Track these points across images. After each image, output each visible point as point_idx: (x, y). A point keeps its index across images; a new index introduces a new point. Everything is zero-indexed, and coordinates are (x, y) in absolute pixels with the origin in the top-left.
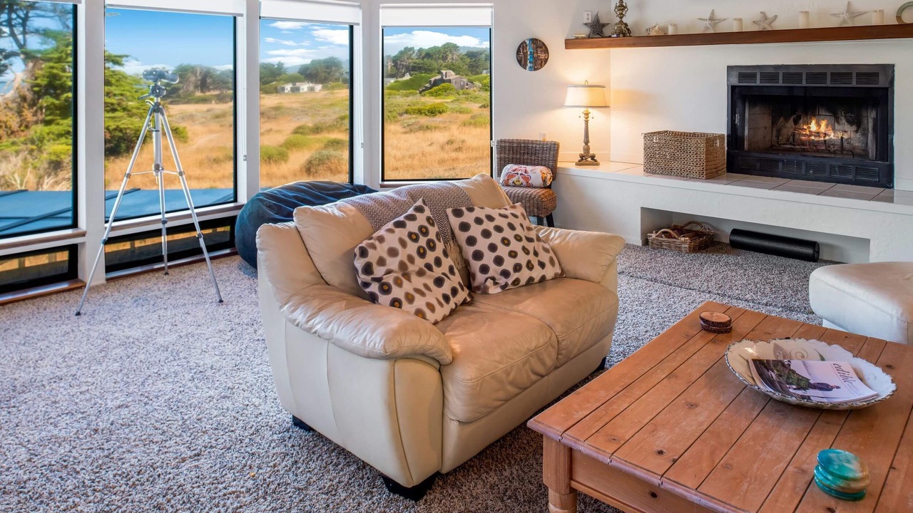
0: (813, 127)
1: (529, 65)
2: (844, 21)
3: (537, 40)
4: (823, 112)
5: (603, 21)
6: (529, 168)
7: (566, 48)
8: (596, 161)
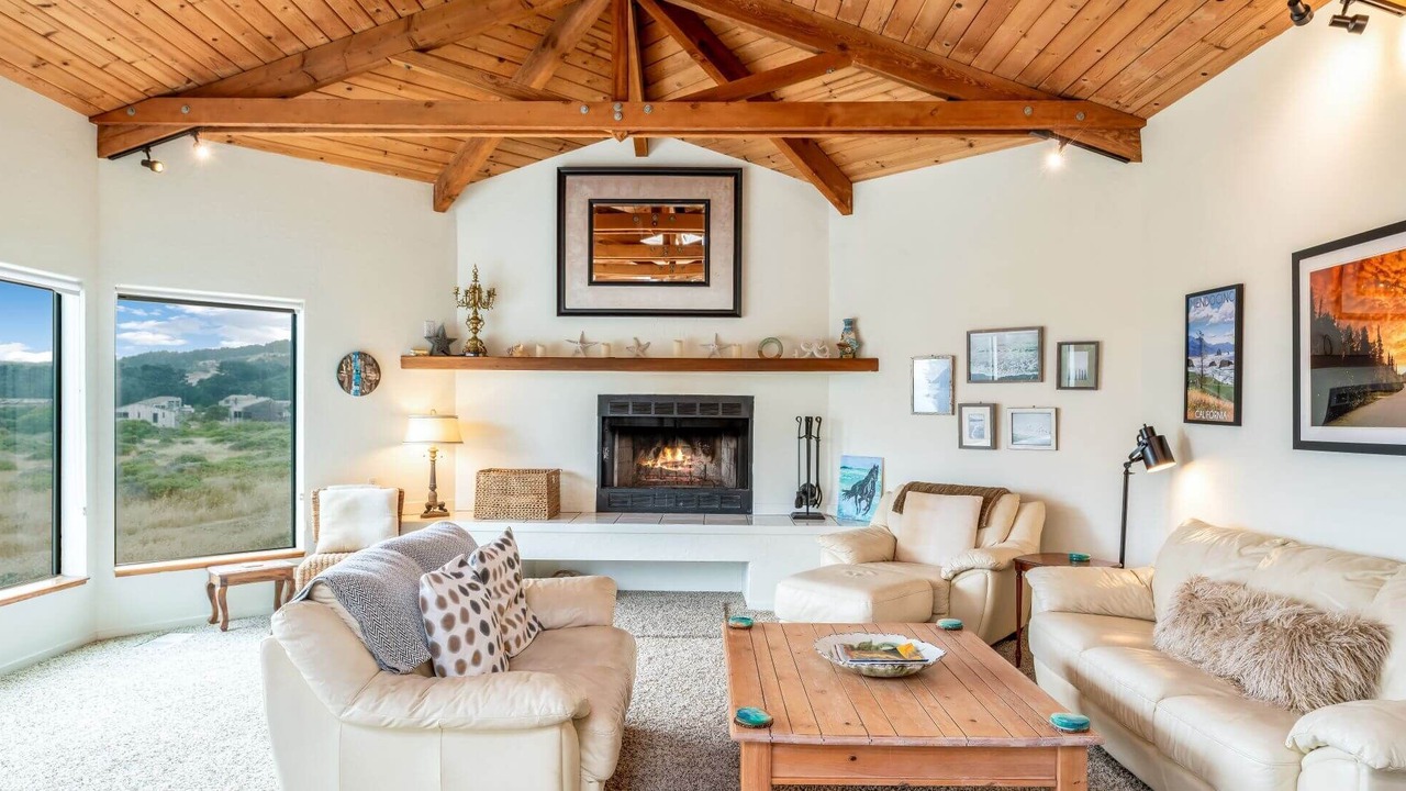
1: (354, 388)
2: (714, 353)
3: (365, 355)
4: (681, 443)
5: (449, 336)
7: (402, 367)
8: (446, 511)
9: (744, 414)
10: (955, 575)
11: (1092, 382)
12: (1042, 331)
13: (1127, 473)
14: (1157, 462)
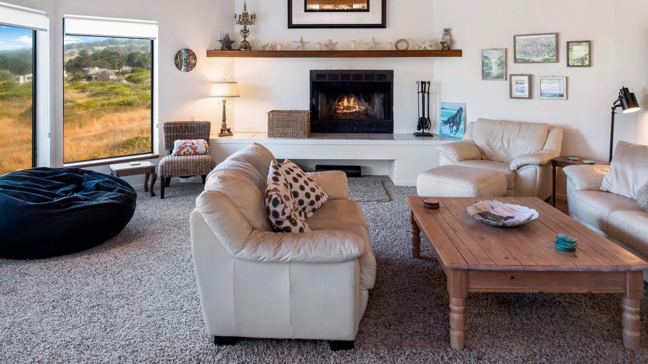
0: (345, 103)
1: (183, 67)
2: (372, 47)
3: (189, 50)
4: (353, 96)
5: (231, 39)
6: (194, 141)
7: (207, 56)
8: (231, 132)
9: (388, 81)
10: (518, 168)
11: (587, 62)
12: (557, 35)
13: (613, 113)
14: (629, 106)
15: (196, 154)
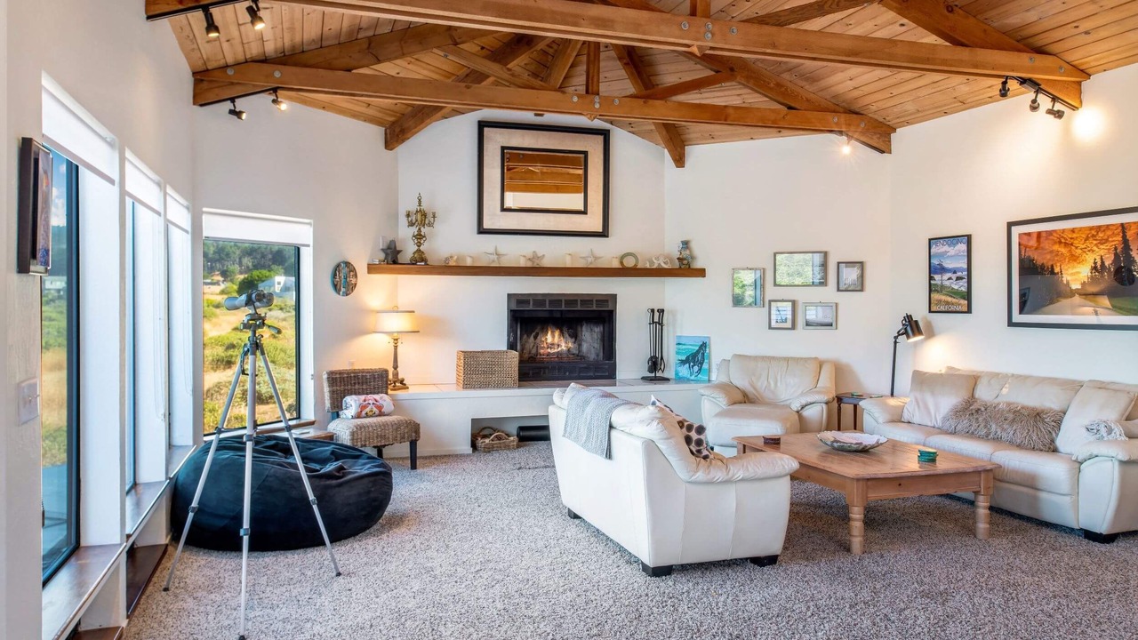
1: (342, 290)
3: (349, 263)
5: (398, 247)
7: (369, 273)
9: (609, 308)
10: (802, 408)
11: (859, 287)
12: (826, 254)
13: (896, 343)
14: (914, 335)
15: (381, 414)
